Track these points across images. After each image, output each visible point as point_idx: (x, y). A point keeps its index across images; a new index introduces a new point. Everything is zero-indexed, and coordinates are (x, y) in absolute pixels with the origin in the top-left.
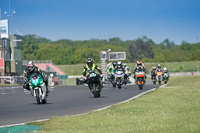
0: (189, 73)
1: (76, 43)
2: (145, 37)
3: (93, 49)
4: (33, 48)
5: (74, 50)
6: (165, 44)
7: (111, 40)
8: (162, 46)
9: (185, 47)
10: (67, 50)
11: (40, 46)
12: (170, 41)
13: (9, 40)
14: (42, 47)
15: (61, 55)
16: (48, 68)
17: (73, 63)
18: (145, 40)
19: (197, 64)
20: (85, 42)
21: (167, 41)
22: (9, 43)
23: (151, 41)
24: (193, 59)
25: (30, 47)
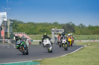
0: (93, 41)
1: (37, 24)
2: (71, 23)
3: (45, 28)
4: (15, 26)
5: (36, 27)
6: (81, 26)
7: (54, 23)
8: (79, 27)
9: (90, 28)
10: (32, 27)
11: (19, 25)
12: (83, 25)
13: (7, 22)
14: (20, 26)
15: (29, 30)
16: (23, 36)
17: (35, 34)
18: (71, 24)
19: (96, 36)
20: (41, 24)
21: (82, 24)
22: (7, 23)
23: (73, 24)
24: (94, 34)
25: (14, 26)
